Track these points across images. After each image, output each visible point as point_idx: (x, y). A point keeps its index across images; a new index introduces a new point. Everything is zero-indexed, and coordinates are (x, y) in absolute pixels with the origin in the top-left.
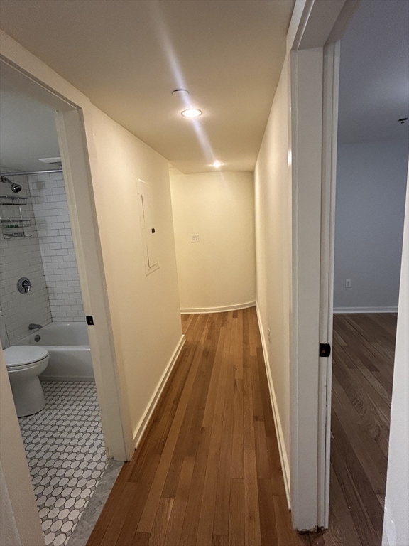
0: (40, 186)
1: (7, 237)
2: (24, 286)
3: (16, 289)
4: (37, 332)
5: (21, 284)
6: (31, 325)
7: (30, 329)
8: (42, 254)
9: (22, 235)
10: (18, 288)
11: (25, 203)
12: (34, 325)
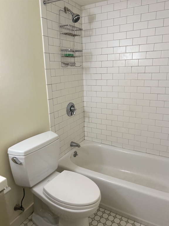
0: (92, 19)
1: (63, 65)
2: (71, 110)
3: (65, 112)
4: (76, 149)
5: (69, 108)
6: (72, 142)
7: (71, 146)
8: (84, 84)
9: (73, 64)
10: (67, 111)
11: (77, 34)
12: (74, 143)
